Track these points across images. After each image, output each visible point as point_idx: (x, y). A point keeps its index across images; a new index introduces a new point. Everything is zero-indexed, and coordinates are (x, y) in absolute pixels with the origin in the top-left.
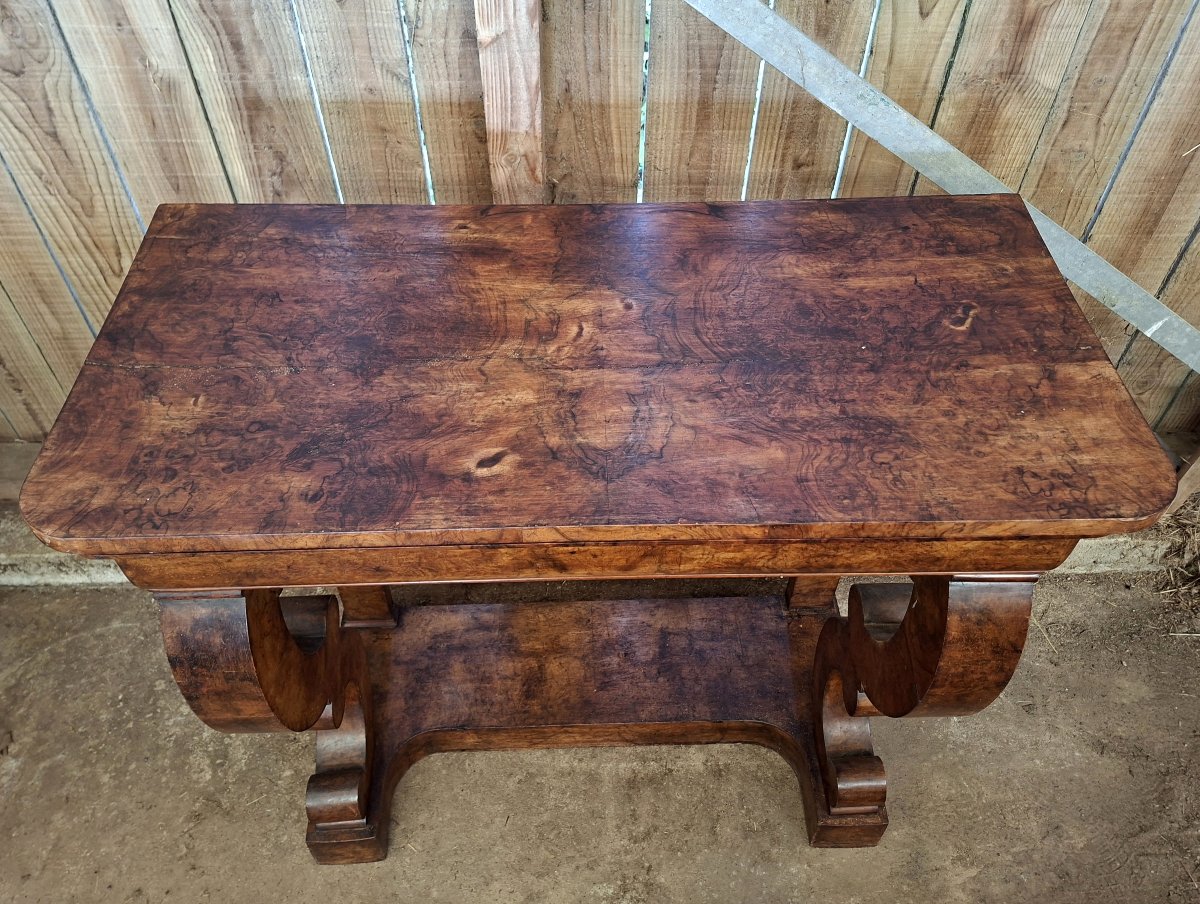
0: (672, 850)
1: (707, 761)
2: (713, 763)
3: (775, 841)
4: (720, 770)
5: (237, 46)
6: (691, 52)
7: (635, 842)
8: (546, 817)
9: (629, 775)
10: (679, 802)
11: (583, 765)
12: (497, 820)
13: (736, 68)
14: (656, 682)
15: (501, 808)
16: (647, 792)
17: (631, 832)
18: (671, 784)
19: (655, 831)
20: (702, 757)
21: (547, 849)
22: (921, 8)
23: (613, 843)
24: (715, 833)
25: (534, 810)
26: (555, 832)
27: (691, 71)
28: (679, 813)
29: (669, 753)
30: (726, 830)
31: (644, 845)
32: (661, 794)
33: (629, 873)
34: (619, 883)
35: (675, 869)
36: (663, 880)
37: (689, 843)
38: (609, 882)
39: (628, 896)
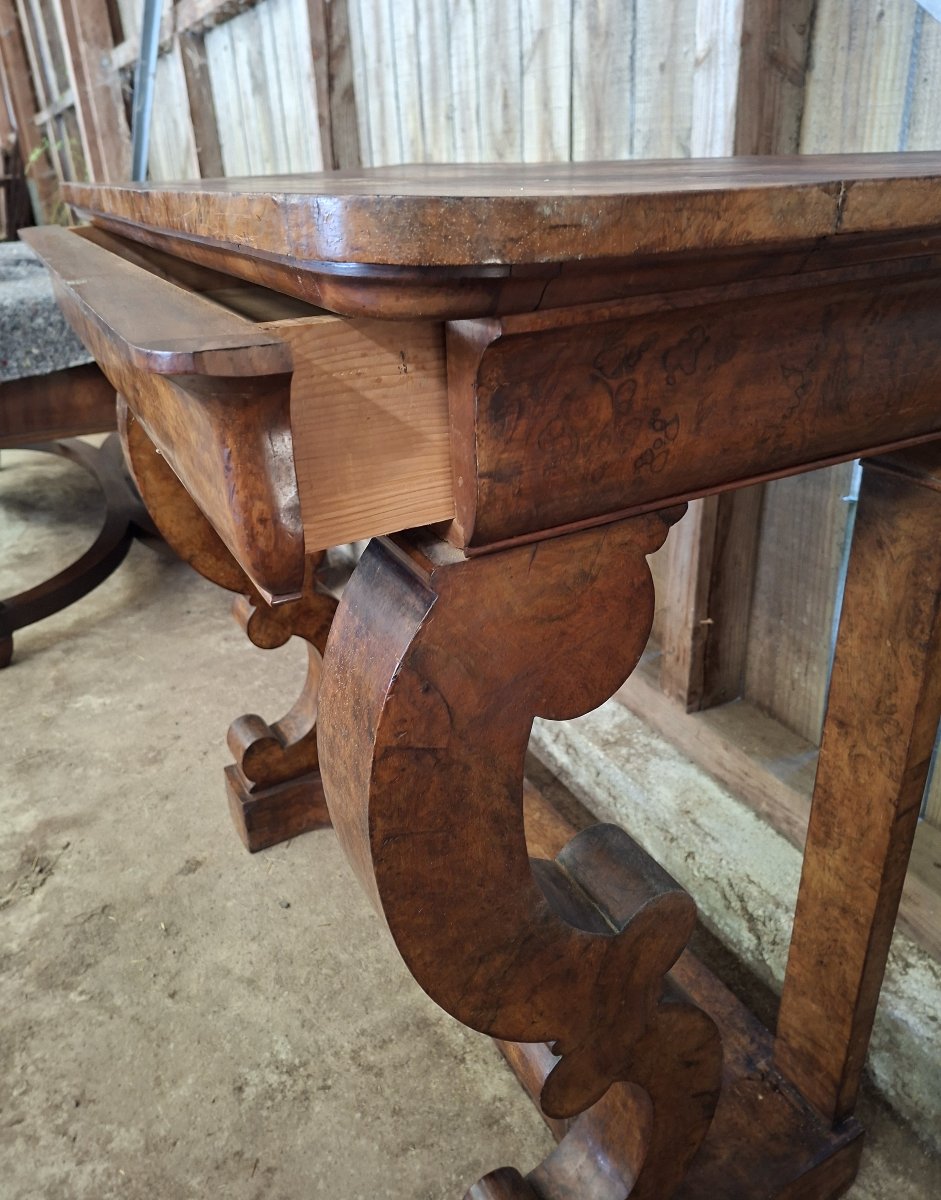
0: (360, 1106)
1: (501, 1100)
2: (503, 1109)
4: (497, 1122)
5: (599, 122)
7: (353, 1058)
8: (343, 957)
10: (427, 1087)
12: (323, 917)
15: (337, 914)
16: (421, 1045)
17: (363, 1048)
18: (446, 1068)
19: (376, 1075)
20: (503, 1090)
21: (309, 973)
23: (341, 1034)
24: (405, 1150)
25: (346, 943)
28: (412, 1094)
29: (484, 1049)
30: (415, 1164)
31: (354, 1070)
32: (426, 1062)
33: (313, 1067)
34: (297, 1061)
35: (336, 1119)
36: (317, 1109)
37: (378, 1122)
38: (295, 1049)
39: (285, 1077)
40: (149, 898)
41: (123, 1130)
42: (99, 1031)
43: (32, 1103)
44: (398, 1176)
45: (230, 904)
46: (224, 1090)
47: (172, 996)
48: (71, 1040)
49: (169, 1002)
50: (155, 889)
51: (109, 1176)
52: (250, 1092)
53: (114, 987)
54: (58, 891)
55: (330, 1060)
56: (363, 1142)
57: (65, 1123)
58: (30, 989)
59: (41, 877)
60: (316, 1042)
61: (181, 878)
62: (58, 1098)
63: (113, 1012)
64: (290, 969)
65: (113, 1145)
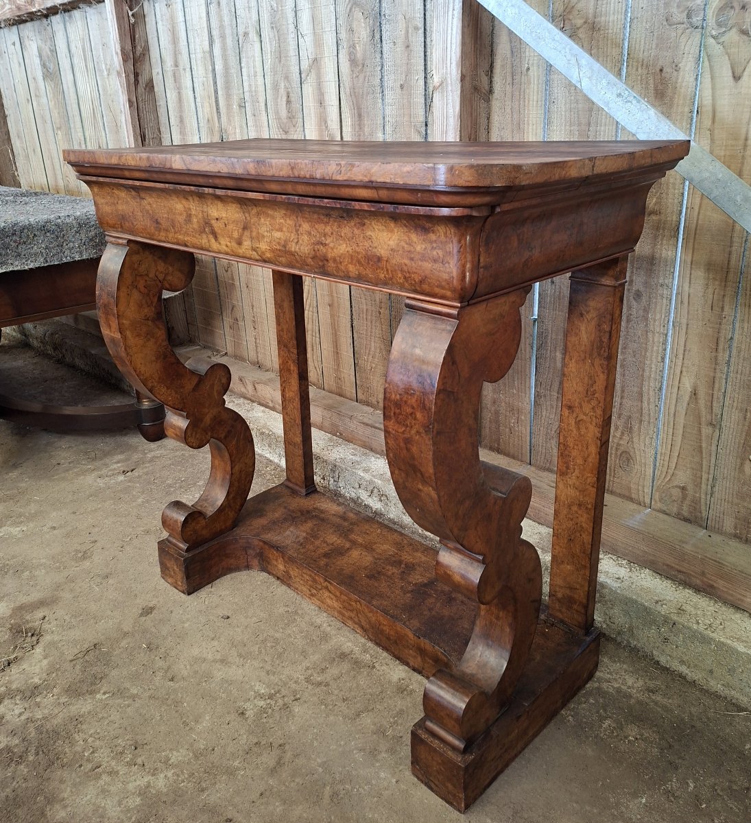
0: (322, 702)
1: (403, 679)
2: (406, 683)
3: (392, 751)
4: (405, 690)
5: (360, 116)
6: (572, 113)
7: (307, 682)
8: (277, 635)
9: (347, 651)
10: (358, 684)
11: (329, 629)
12: (254, 618)
13: (601, 126)
14: (405, 594)
15: (263, 615)
16: (346, 666)
17: (312, 675)
18: (365, 673)
19: (325, 686)
20: (402, 675)
21: (259, 648)
22: (733, 73)
23: (295, 672)
24: (358, 715)
25: (277, 628)
26: (274, 644)
27: (572, 128)
28: (350, 690)
29: (385, 659)
30: (367, 720)
31: (310, 687)
32: (352, 673)
33: (284, 692)
34: (273, 691)
35: (310, 712)
36: (297, 710)
37: (336, 707)
38: (268, 686)
39: (268, 701)
40: (126, 634)
41: (175, 753)
42: (129, 710)
43: (102, 756)
44: (360, 728)
45: (186, 625)
46: (233, 716)
47: (172, 680)
48: (112, 718)
49: (171, 683)
50: (127, 627)
51: (178, 776)
52: (249, 713)
53: (127, 685)
54: (52, 644)
55: (294, 686)
56: (332, 718)
57: (131, 759)
58: (63, 700)
59: (35, 638)
60: (281, 680)
61: (143, 619)
62: (120, 749)
63: (134, 697)
64: (246, 649)
65: (172, 761)
